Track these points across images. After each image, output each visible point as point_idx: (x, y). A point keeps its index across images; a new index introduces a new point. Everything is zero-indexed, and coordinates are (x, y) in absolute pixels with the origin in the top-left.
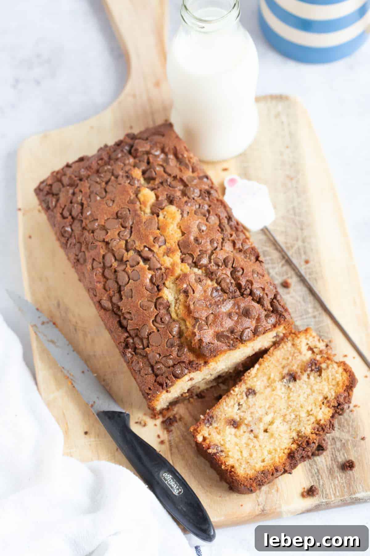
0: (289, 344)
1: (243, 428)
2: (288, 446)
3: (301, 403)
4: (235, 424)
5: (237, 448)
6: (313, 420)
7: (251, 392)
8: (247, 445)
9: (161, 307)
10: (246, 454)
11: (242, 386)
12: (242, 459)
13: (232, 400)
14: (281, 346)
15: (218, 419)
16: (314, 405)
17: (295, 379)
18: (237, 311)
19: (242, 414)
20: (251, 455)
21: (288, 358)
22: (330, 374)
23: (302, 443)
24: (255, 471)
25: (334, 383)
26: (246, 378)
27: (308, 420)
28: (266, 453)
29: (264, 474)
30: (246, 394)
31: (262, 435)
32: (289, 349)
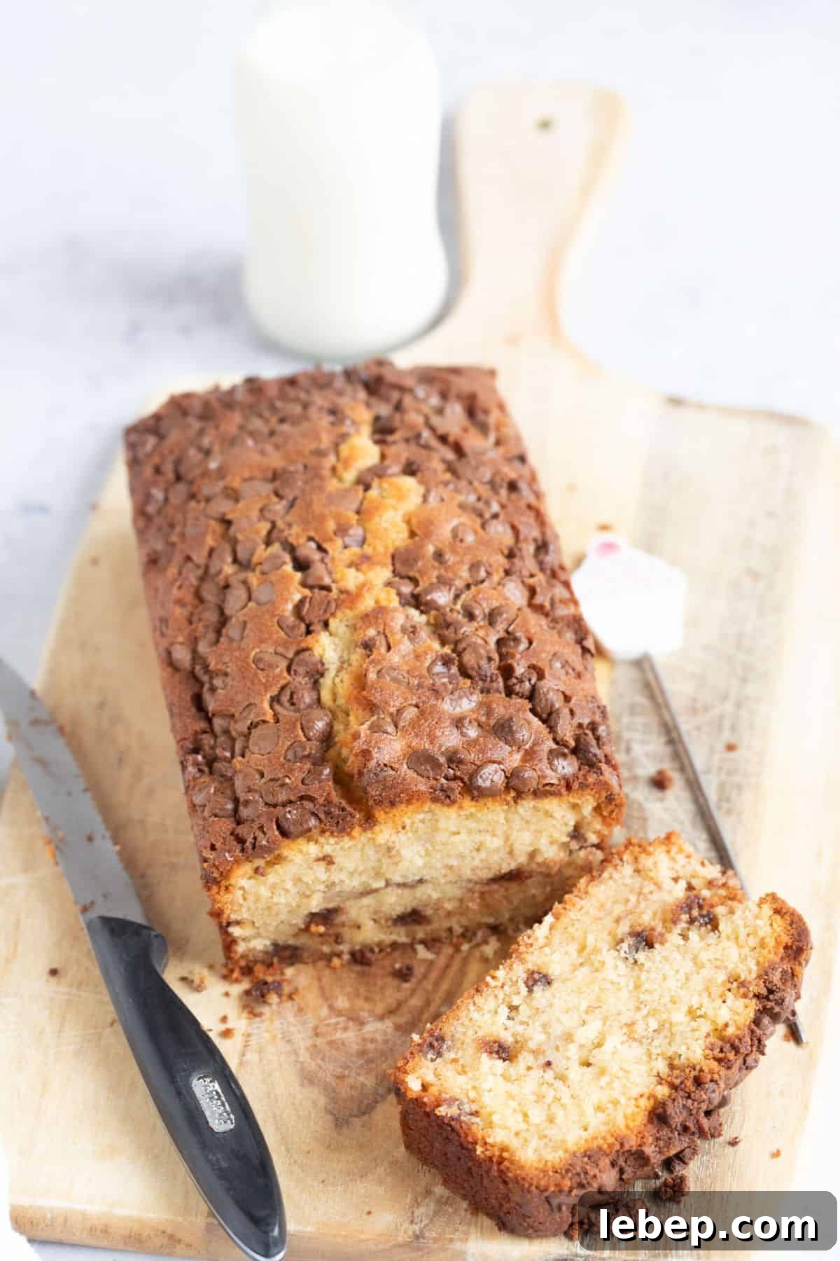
0: (628, 870)
1: (525, 1059)
2: (646, 1091)
3: (673, 993)
4: (503, 1051)
5: (513, 1104)
6: (705, 1027)
7: (537, 979)
8: (540, 1098)
9: (301, 670)
10: (537, 1116)
11: (515, 966)
12: (528, 1130)
13: (491, 998)
14: (605, 875)
15: (459, 1045)
16: (705, 995)
17: (650, 945)
18: (483, 719)
19: (520, 1029)
20: (551, 1120)
21: (627, 901)
22: (740, 923)
23: (682, 1083)
24: (566, 1151)
25: (753, 942)
26: (522, 949)
27: (693, 1030)
28: (589, 1110)
29: (589, 1157)
30: (526, 983)
31: (576, 1073)
32: (629, 881)
